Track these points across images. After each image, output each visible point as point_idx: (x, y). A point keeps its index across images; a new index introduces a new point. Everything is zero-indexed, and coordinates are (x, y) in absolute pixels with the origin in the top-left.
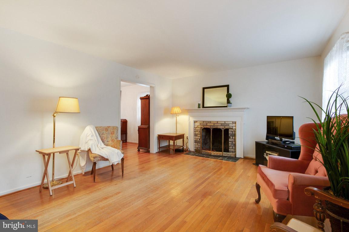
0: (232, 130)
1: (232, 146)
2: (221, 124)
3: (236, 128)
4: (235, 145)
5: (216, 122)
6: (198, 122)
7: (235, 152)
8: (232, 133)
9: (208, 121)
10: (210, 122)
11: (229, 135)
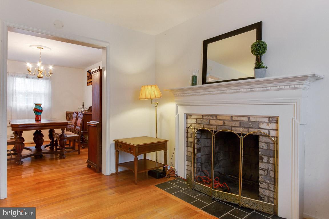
0: (268, 140)
1: (268, 182)
2: (240, 122)
3: (277, 134)
4: (275, 181)
5: (229, 118)
6: (193, 117)
7: (276, 199)
8: (268, 146)
9: (211, 115)
10: (215, 118)
11: (260, 153)
